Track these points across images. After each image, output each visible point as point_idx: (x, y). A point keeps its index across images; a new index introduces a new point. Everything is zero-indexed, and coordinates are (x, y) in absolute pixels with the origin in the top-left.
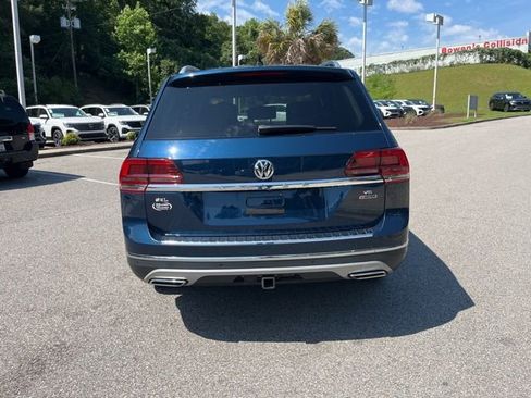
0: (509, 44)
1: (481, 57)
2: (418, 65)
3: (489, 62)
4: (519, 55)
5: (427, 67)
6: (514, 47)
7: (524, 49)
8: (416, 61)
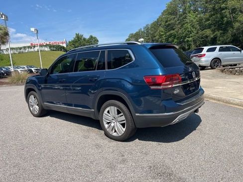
0: (58, 43)
1: (50, 48)
2: (22, 50)
3: (54, 50)
4: (64, 48)
5: (26, 51)
6: (61, 45)
7: (65, 45)
8: (20, 48)
